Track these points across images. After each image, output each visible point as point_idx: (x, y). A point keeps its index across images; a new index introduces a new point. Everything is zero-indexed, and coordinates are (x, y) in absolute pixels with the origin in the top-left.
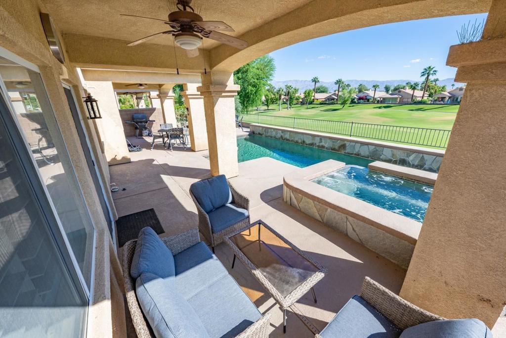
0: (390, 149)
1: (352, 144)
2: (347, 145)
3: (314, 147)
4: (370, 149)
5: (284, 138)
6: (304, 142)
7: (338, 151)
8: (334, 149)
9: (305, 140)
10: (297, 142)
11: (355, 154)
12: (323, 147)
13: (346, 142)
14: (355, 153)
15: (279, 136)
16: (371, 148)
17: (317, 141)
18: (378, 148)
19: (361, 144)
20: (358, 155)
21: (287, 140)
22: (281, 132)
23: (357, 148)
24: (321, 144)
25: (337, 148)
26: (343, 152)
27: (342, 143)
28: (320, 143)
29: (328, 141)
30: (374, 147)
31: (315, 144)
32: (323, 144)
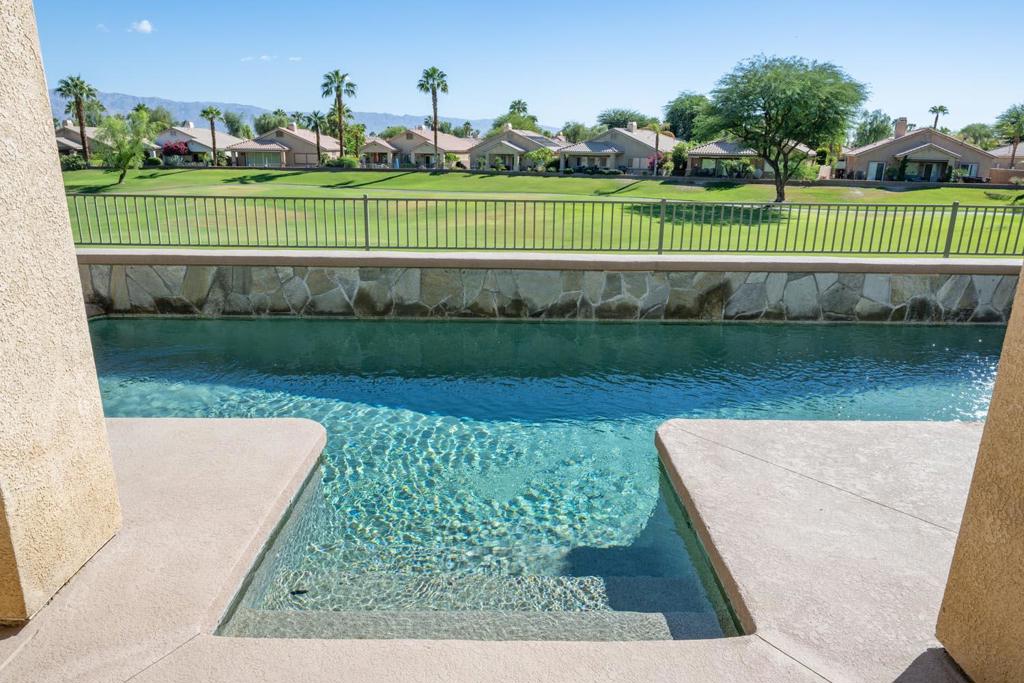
0: (881, 277)
1: (753, 278)
2: (735, 285)
3: (579, 319)
4: (823, 287)
5: (380, 306)
6: (518, 304)
7: (697, 316)
8: (678, 312)
9: (523, 294)
10: (476, 311)
11: (768, 315)
12: (626, 310)
13: (728, 275)
14: (766, 309)
15: (340, 294)
16: (827, 281)
17: (593, 290)
18: (846, 279)
19: (790, 273)
20: (780, 316)
21: (405, 309)
22: (354, 274)
23: (776, 292)
24: (614, 300)
25: (690, 302)
26: (718, 316)
27: (716, 281)
28: (606, 295)
29: (652, 281)
30: (834, 277)
31: (584, 303)
32: (625, 296)
